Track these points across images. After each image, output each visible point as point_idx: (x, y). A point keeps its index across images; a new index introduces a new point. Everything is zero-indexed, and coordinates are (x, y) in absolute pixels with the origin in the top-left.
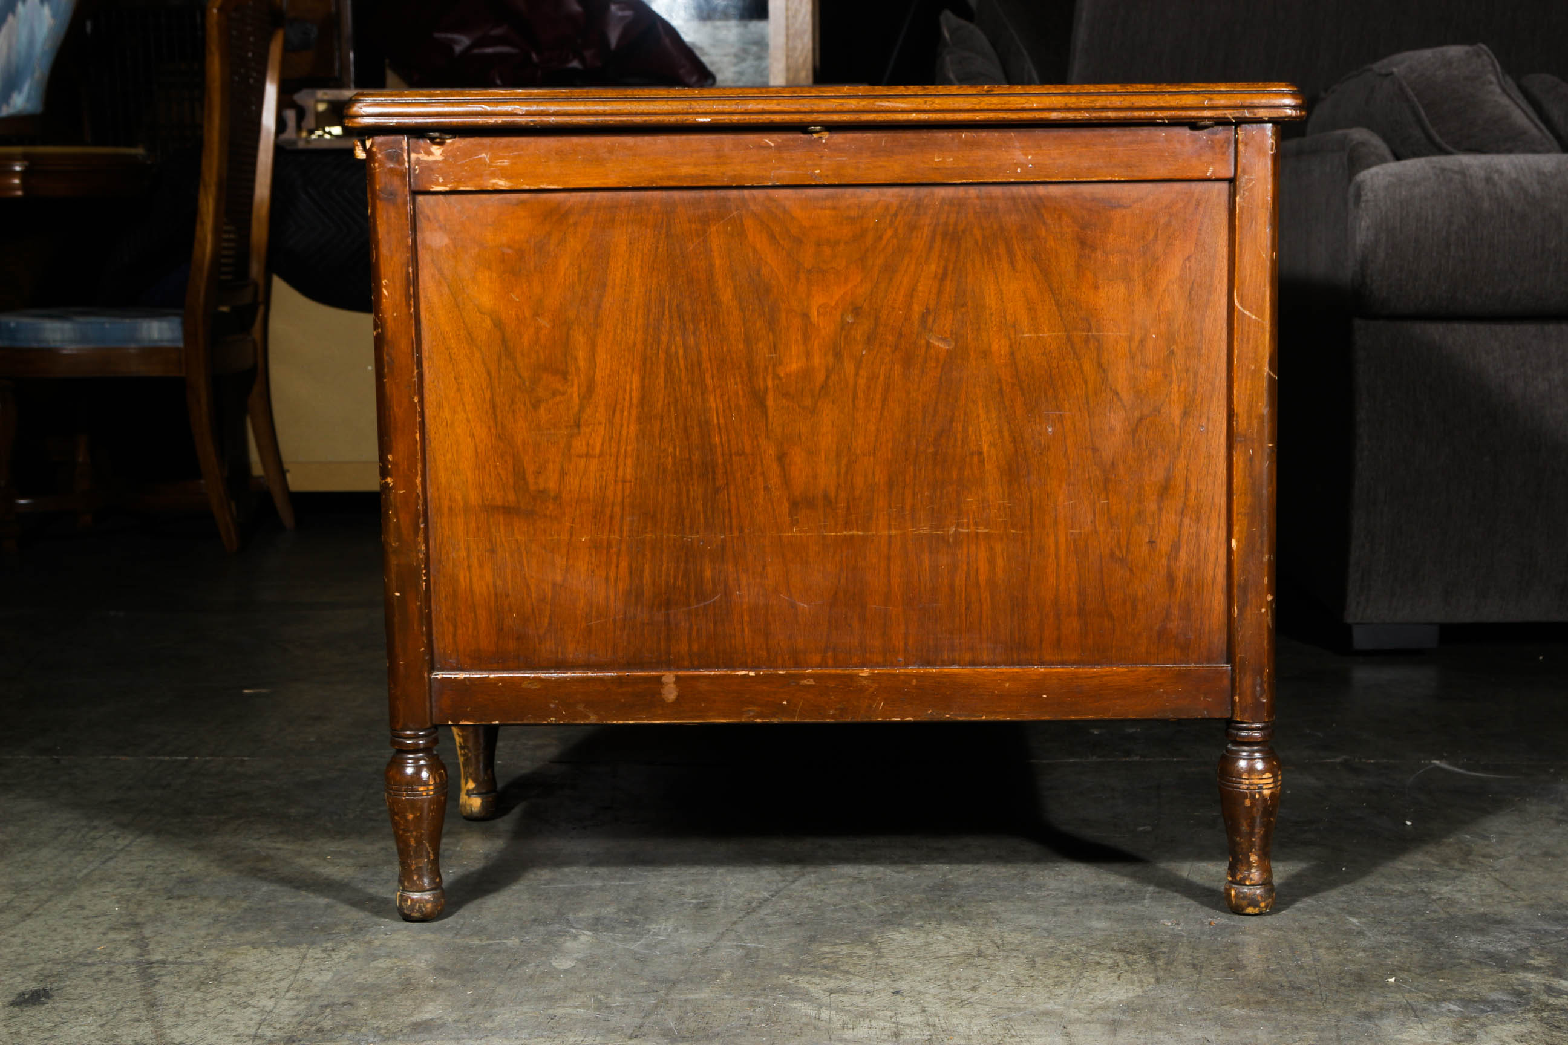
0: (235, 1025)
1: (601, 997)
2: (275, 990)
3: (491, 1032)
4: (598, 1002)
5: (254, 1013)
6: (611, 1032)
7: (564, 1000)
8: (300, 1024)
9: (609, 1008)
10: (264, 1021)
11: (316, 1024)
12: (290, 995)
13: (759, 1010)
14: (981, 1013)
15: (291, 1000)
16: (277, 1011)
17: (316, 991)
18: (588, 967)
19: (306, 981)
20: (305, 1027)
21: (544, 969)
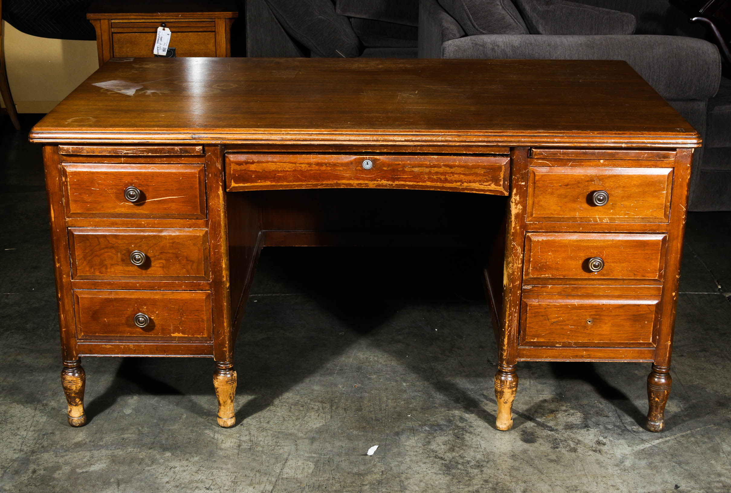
0: (13, 445)
1: (140, 428)
2: (26, 426)
3: (102, 447)
4: (139, 430)
5: (20, 438)
6: (143, 446)
7: (127, 430)
8: (36, 443)
9: (143, 434)
10: (23, 442)
11: (41, 444)
12: (32, 429)
13: (194, 434)
14: (269, 434)
15: (32, 431)
16: (27, 437)
17: (41, 426)
18: (136, 412)
19: (37, 421)
20: (37, 445)
21: (121, 414)
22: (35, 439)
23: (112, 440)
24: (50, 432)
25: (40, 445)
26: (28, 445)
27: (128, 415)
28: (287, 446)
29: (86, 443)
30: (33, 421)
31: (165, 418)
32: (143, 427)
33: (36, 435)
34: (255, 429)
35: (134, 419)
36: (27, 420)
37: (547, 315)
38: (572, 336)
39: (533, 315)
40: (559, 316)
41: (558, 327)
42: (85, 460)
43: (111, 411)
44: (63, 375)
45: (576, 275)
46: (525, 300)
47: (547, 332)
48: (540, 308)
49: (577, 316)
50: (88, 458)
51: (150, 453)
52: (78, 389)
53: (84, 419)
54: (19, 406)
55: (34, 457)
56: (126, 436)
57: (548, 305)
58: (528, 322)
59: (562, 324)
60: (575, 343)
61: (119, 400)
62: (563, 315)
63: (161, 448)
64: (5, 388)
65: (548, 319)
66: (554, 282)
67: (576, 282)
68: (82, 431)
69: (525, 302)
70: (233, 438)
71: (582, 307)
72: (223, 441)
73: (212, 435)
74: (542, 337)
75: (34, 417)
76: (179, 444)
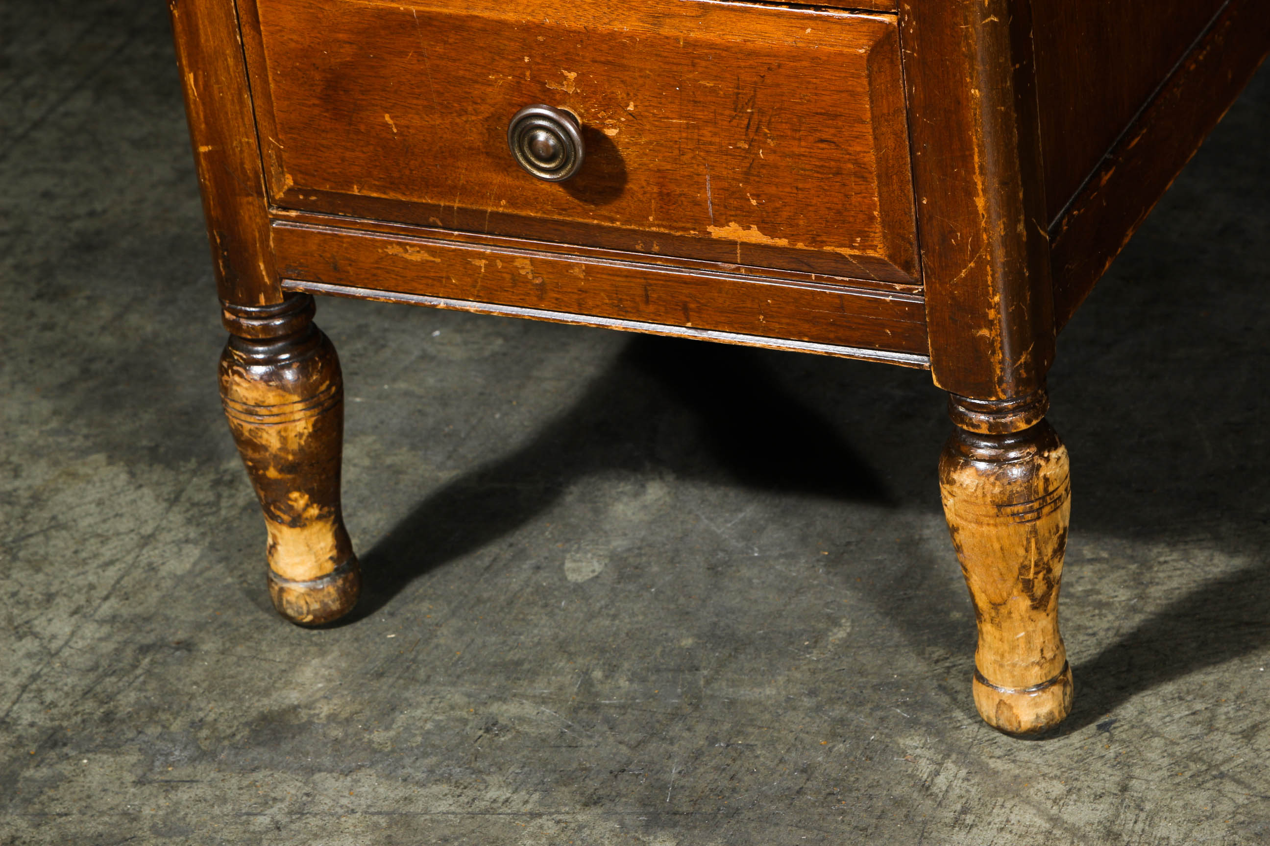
1: (598, 674)
2: (92, 587)
3: (375, 755)
4: (587, 683)
5: (29, 655)
6: (566, 779)
7: (533, 674)
8: (87, 693)
9: (595, 708)
10: (35, 677)
11: (111, 698)
12: (106, 609)
13: (841, 747)
14: (1225, 807)
15: (102, 622)
16: (66, 652)
17: (154, 596)
18: (621, 578)
19: (152, 568)
20: (89, 705)
21: (544, 579)
22: (94, 668)
23: (438, 724)
24: (181, 635)
25: (102, 703)
26: (49, 696)
27: (578, 588)
29: (303, 728)
30: (134, 565)
31: (742, 630)
32: (611, 670)
33: (108, 647)
34: (1166, 761)
36: (108, 557)
42: (262, 821)
43: (508, 555)
44: (223, 371)
50: (278, 811)
51: (581, 828)
52: (293, 445)
53: (343, 593)
54: (106, 472)
55: (44, 772)
56: (507, 710)
61: (572, 495)
63: (644, 803)
64: (96, 366)
68: (322, 652)
70: (1027, 801)
72: (965, 811)
73: (925, 769)
75: (147, 540)
76: (743, 798)
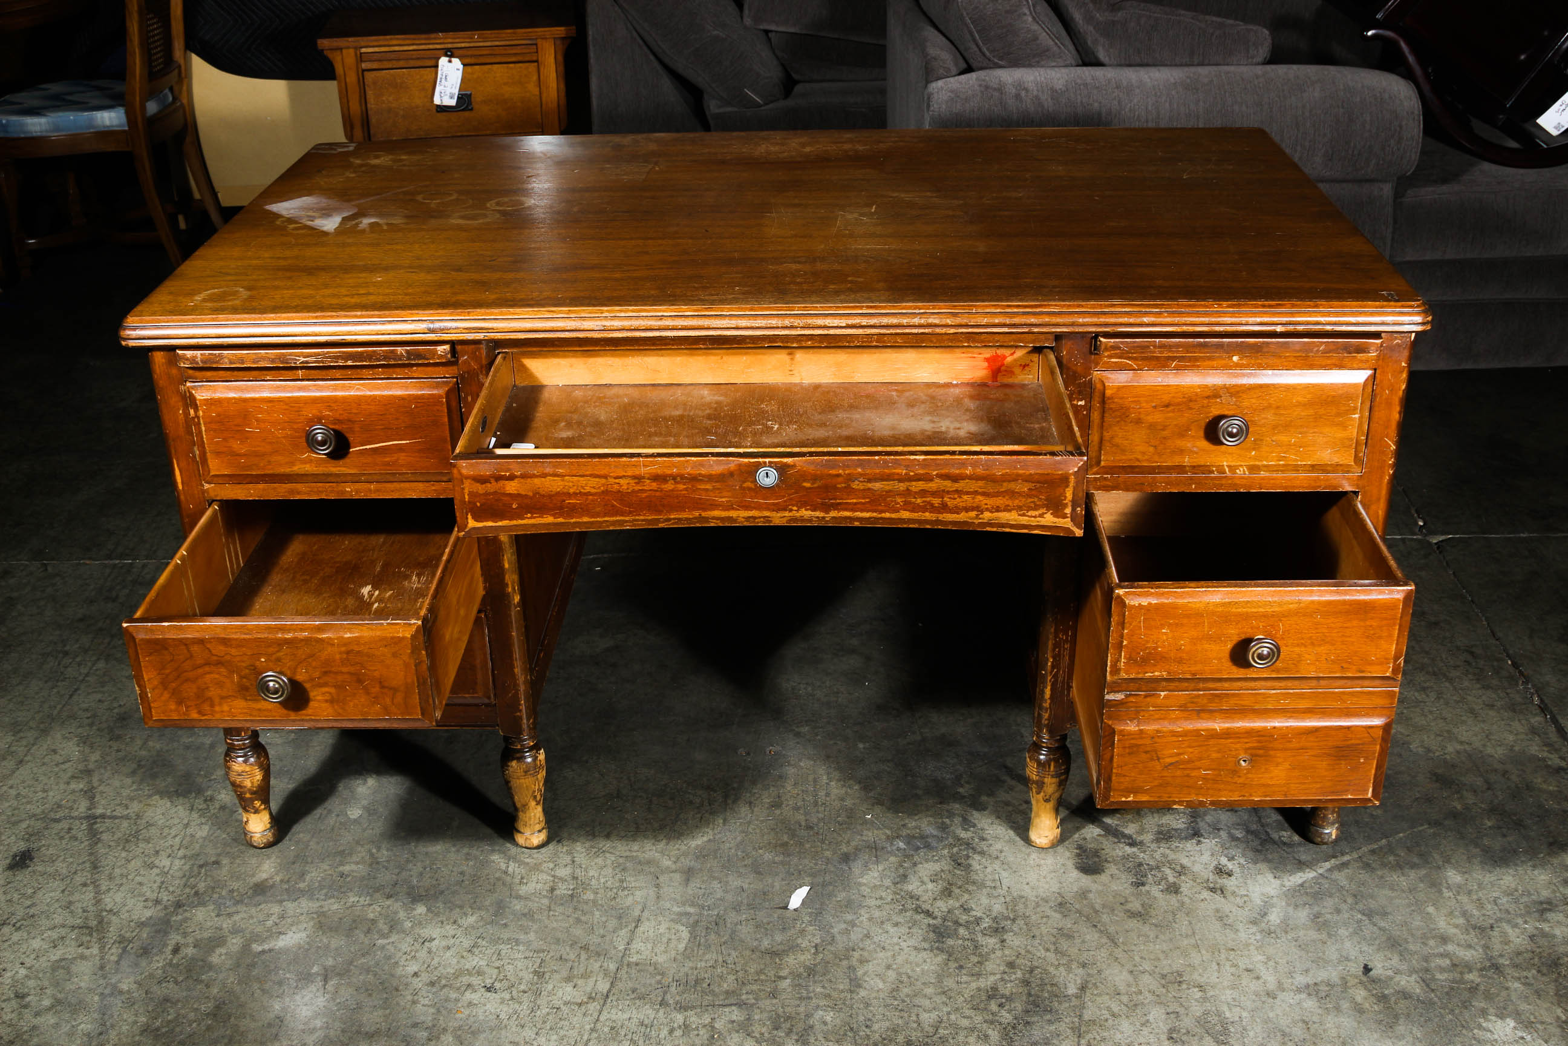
0: (145, 889)
1: (374, 851)
2: (172, 846)
3: (302, 892)
4: (372, 855)
5: (157, 875)
6: (377, 890)
7: (350, 854)
8: (185, 885)
9: (378, 863)
10: (163, 883)
11: (195, 886)
12: (181, 853)
13: (471, 863)
14: (609, 862)
15: (181, 859)
16: (171, 872)
17: (197, 846)
18: (370, 815)
19: (192, 836)
20: (187, 890)
21: (342, 819)
22: (184, 876)
23: (322, 878)
24: (213, 859)
25: (192, 889)
26: (171, 889)
27: (355, 820)
28: (640, 888)
29: (272, 886)
30: (185, 836)
33: (187, 867)
34: (584, 850)
35: (364, 830)
36: (173, 834)
37: (1156, 751)
38: (1208, 789)
39: (1127, 750)
40: (1181, 751)
41: (1179, 773)
42: (269, 923)
43: (325, 812)
44: (227, 761)
45: (1220, 671)
46: (1110, 723)
47: (1156, 783)
48: (1142, 738)
49: (1218, 752)
50: (274, 918)
51: (389, 907)
52: (256, 784)
53: (274, 834)
54: (161, 802)
55: (180, 917)
56: (346, 868)
57: (1158, 731)
58: (1115, 765)
59: (1189, 766)
60: (1213, 803)
61: (341, 787)
62: (1191, 750)
63: (408, 894)
64: (143, 763)
65: (1158, 759)
66: (1173, 685)
67: (1218, 685)
68: (269, 858)
69: (1110, 726)
70: (542, 871)
71: (1228, 734)
72: (522, 878)
73: (503, 866)
74: (1146, 792)
75: (187, 826)
76: (442, 887)
